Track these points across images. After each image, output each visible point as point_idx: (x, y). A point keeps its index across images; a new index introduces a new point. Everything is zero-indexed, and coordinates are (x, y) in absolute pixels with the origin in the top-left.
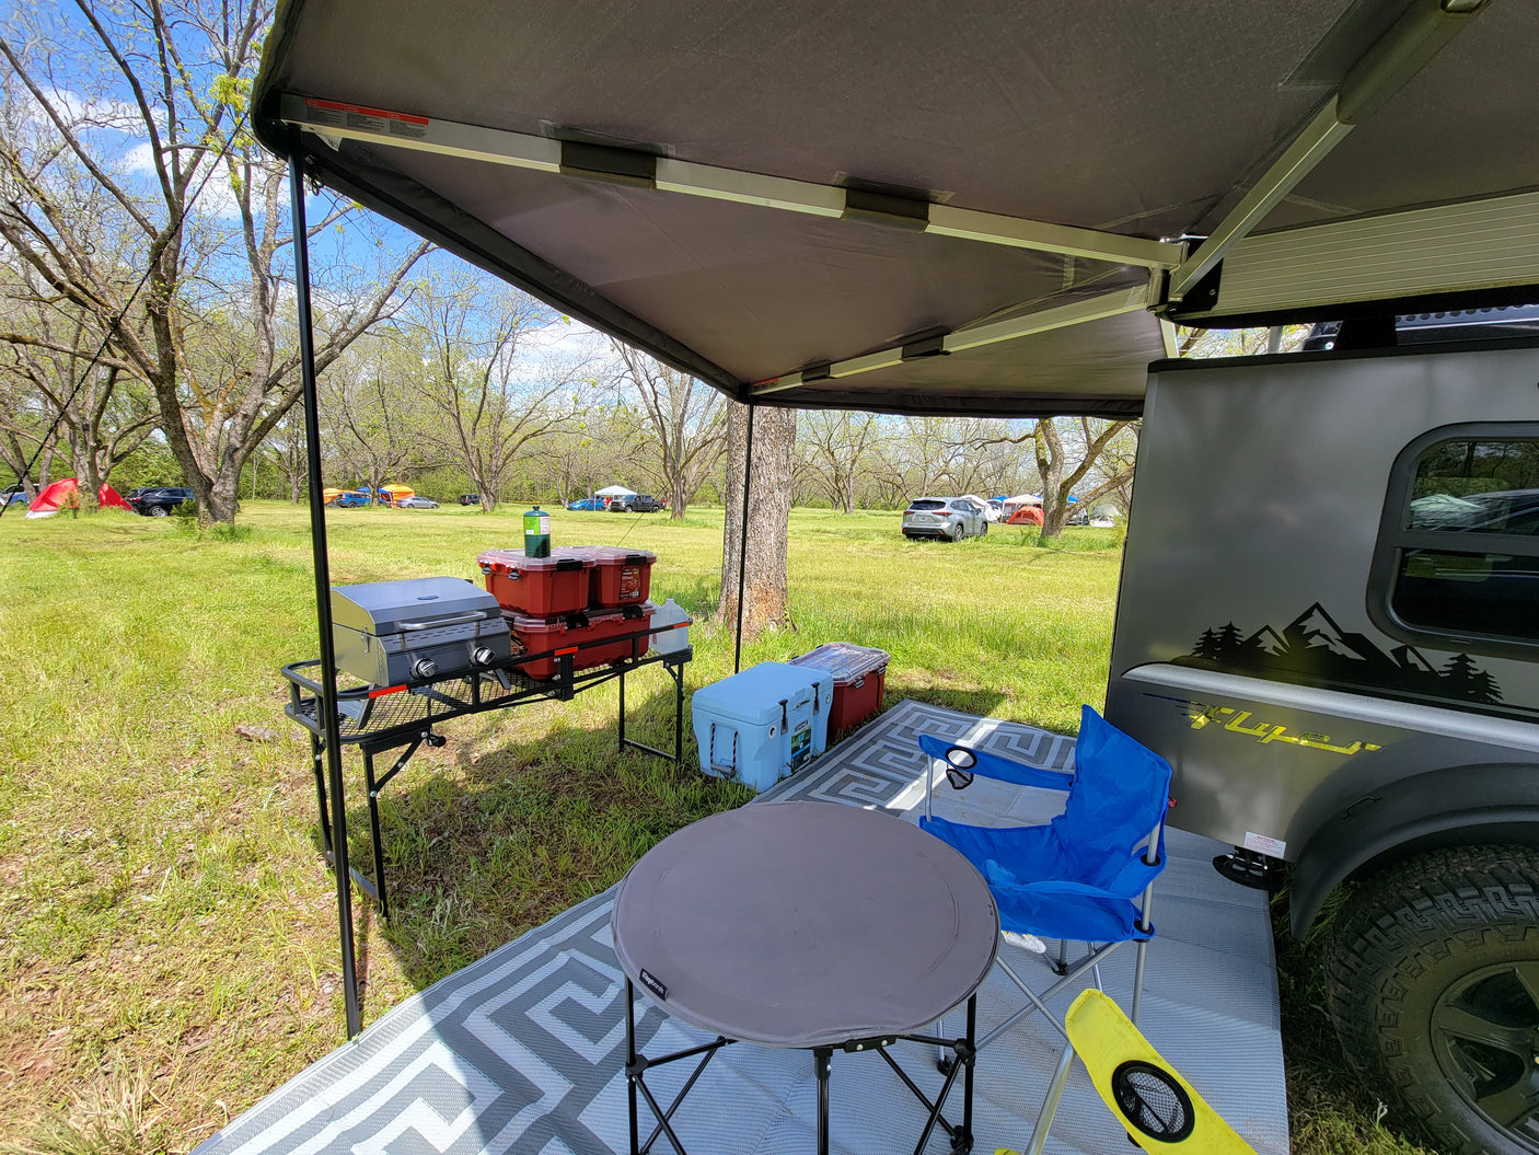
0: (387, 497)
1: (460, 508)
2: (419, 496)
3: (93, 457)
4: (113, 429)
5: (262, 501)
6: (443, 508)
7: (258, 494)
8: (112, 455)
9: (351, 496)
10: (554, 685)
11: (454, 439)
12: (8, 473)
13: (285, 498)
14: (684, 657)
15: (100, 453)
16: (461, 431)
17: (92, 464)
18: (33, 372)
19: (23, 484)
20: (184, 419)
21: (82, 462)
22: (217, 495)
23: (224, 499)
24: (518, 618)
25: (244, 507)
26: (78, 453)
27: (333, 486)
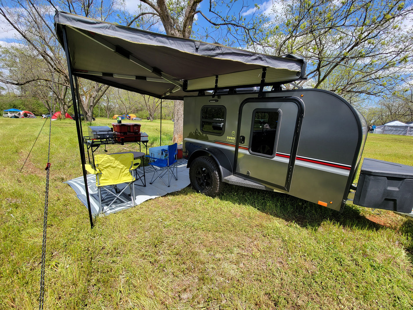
0: (129, 117)
1: (147, 120)
2: (137, 117)
3: (64, 106)
4: (68, 100)
5: (101, 118)
6: (143, 120)
7: (100, 116)
8: (68, 106)
10: (120, 142)
11: (144, 103)
12: (46, 110)
13: (106, 117)
14: (147, 142)
15: (65, 106)
16: (145, 101)
17: (64, 108)
18: (51, 87)
19: (50, 113)
20: (81, 98)
21: (62, 108)
22: (88, 115)
23: (90, 116)
24: (116, 132)
25: (96, 119)
26: (61, 106)
27: (117, 114)
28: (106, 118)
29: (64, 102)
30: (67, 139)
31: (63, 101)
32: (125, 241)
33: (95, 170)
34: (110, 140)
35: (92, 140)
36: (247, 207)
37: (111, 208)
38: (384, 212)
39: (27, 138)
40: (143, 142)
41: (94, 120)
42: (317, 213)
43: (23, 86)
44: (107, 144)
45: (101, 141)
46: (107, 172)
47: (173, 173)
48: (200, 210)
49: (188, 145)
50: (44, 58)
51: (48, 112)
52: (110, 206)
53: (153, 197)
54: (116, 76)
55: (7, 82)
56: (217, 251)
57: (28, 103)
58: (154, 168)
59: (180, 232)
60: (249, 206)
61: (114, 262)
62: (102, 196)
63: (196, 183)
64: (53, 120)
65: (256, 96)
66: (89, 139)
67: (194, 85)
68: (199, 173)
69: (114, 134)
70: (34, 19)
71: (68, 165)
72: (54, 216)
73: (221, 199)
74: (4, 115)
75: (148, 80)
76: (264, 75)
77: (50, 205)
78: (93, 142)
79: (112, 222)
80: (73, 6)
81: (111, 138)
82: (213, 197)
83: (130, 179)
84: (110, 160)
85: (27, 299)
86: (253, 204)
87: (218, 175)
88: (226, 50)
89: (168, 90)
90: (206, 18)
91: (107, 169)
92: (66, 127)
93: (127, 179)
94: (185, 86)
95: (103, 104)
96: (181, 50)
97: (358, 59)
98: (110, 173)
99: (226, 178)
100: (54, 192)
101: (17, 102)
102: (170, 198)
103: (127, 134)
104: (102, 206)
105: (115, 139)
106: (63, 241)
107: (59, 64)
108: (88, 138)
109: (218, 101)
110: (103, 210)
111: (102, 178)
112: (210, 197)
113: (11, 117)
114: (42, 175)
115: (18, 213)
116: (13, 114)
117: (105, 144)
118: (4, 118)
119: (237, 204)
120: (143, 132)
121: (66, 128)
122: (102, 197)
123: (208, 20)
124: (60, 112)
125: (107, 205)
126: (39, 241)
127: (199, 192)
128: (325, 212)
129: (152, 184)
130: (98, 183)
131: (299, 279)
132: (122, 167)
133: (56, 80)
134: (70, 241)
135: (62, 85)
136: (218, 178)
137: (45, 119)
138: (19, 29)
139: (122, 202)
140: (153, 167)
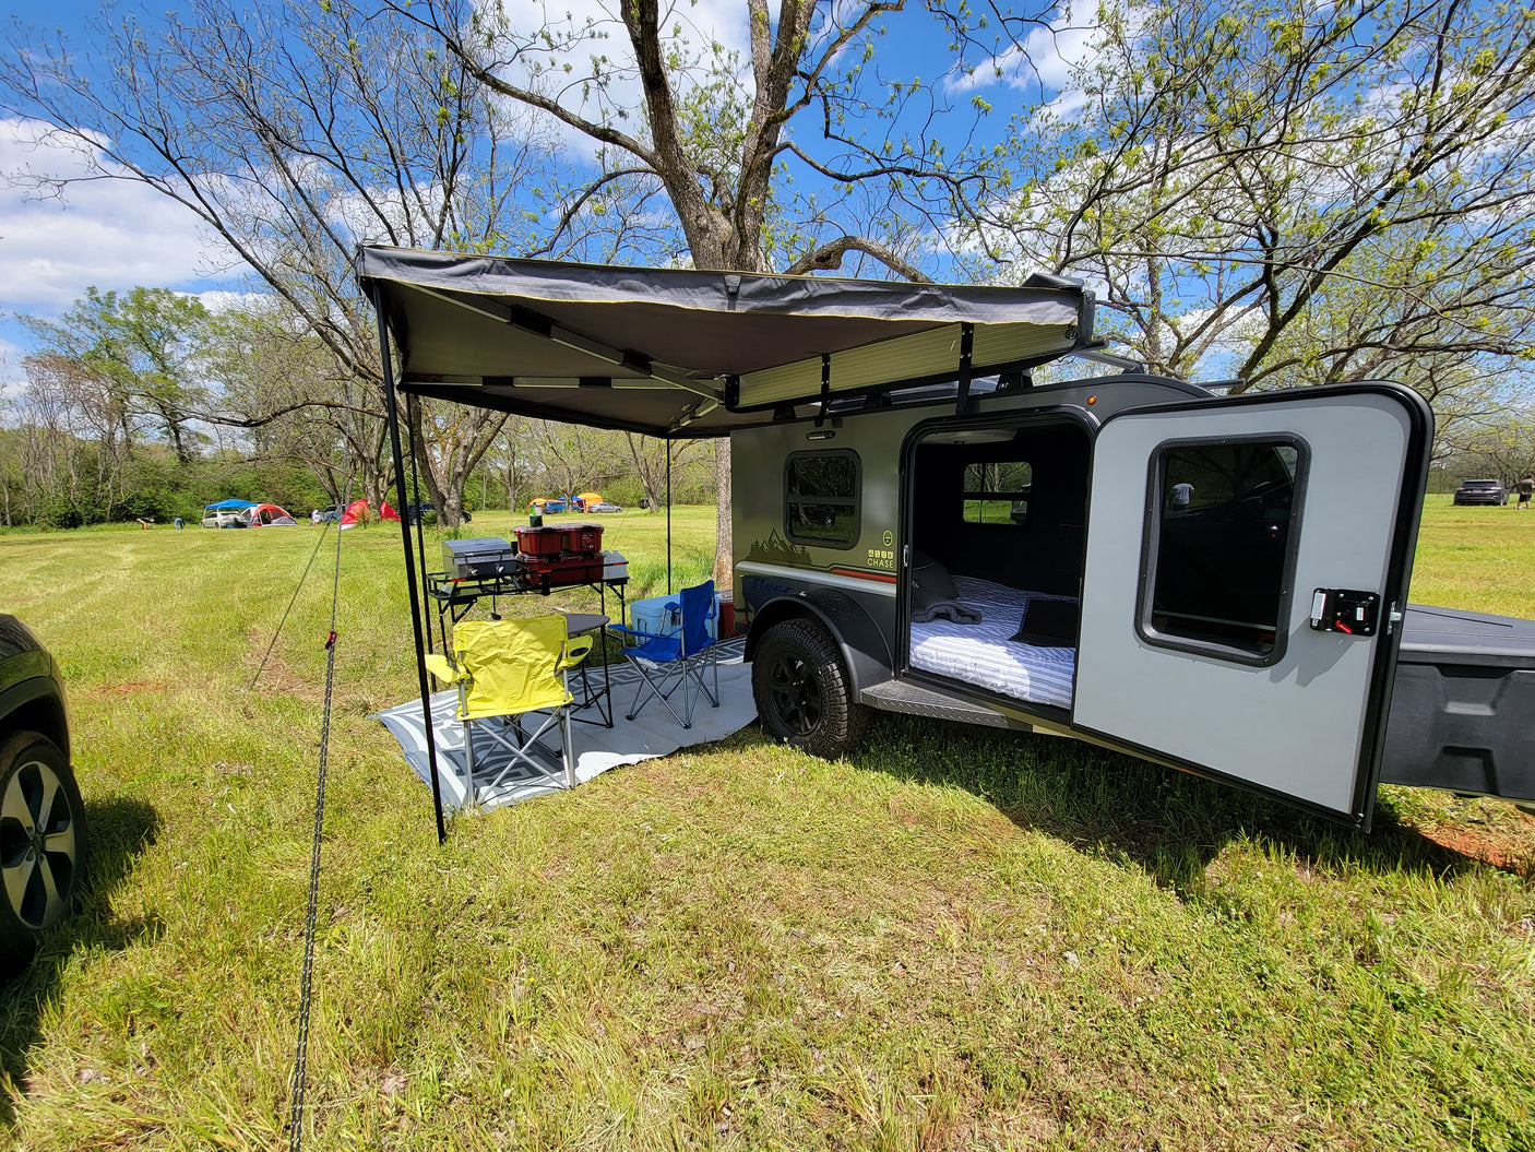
0: (581, 503)
1: (639, 511)
2: (606, 501)
3: (377, 482)
5: (489, 512)
6: (625, 511)
7: (487, 506)
8: (389, 480)
9: (553, 504)
10: (539, 587)
11: (627, 452)
12: (325, 496)
13: (506, 508)
14: (623, 581)
15: (381, 480)
16: (631, 445)
17: (376, 488)
18: (340, 423)
19: (335, 504)
20: (428, 452)
21: (370, 487)
22: (449, 506)
23: (454, 510)
24: (526, 556)
25: (475, 517)
26: (368, 480)
27: (540, 496)
28: (507, 512)
29: (377, 467)
30: (383, 585)
31: (373, 467)
32: (535, 882)
33: (455, 668)
34: (507, 582)
35: (453, 583)
36: (950, 792)
37: (500, 790)
38: (1506, 815)
39: (270, 588)
40: (612, 583)
41: (468, 519)
42: (1211, 814)
43: (262, 427)
44: (500, 593)
45: (480, 586)
46: (489, 676)
47: (701, 682)
48: (780, 798)
49: (750, 586)
50: (324, 339)
51: (329, 503)
52: (499, 785)
53: (633, 758)
54: (521, 384)
55: (219, 419)
56: (820, 926)
57: (273, 480)
58: (639, 665)
59: (704, 865)
60: (955, 788)
61: (497, 939)
62: (478, 755)
63: (776, 710)
64: (345, 527)
65: (951, 410)
66: (445, 582)
67: (761, 390)
68: (784, 678)
69: (519, 563)
70: (300, 225)
71: (384, 666)
72: (340, 811)
73: (858, 764)
74: (204, 520)
75: (617, 385)
76: (967, 344)
77: (330, 781)
78: (456, 590)
79: (500, 830)
80: (408, 173)
81: (511, 575)
82: (831, 758)
83: (556, 696)
84: (498, 638)
85: (268, 1014)
86: (969, 784)
87: (840, 680)
88: (822, 287)
89: (684, 408)
90: (811, 163)
91: (491, 667)
92: (383, 546)
93: (548, 699)
94: (730, 396)
95: (497, 465)
96: (687, 304)
97: (1439, 223)
98: (496, 678)
99: (868, 690)
100: (342, 746)
101: (243, 479)
102: (688, 761)
103: (558, 560)
104: (475, 786)
105: (524, 577)
106: (361, 876)
107: (366, 350)
108: (443, 577)
109: (834, 434)
110: (476, 798)
111: (474, 695)
112: (818, 756)
113: (225, 527)
114: (310, 697)
115: (246, 802)
116: (231, 517)
117: (493, 593)
118: (205, 531)
119: (912, 784)
120: (611, 552)
121: (381, 550)
122: (474, 759)
123: (818, 168)
124: (366, 501)
125: (490, 782)
126: (302, 876)
127: (783, 743)
128: (1244, 810)
129: (635, 720)
130: (463, 710)
131: (1088, 1021)
132: (532, 661)
133: (357, 402)
134: (380, 877)
135: (372, 414)
136: (842, 691)
137: (323, 526)
138: (256, 260)
139: (536, 773)
140: (636, 662)
